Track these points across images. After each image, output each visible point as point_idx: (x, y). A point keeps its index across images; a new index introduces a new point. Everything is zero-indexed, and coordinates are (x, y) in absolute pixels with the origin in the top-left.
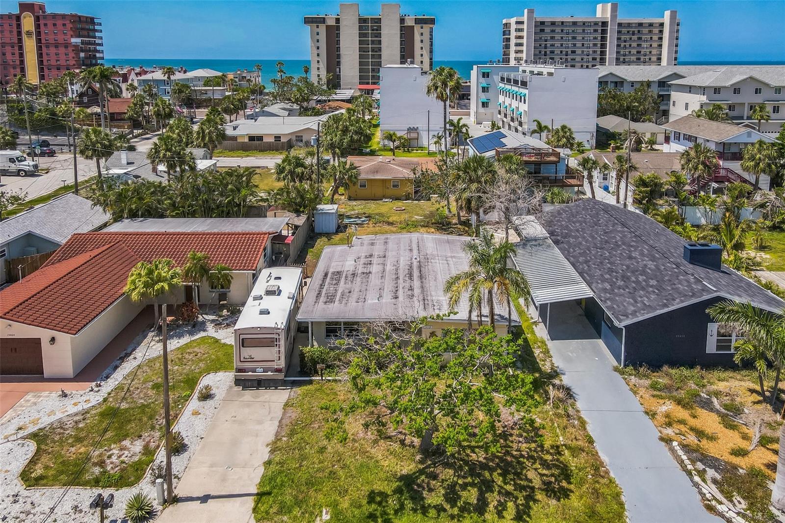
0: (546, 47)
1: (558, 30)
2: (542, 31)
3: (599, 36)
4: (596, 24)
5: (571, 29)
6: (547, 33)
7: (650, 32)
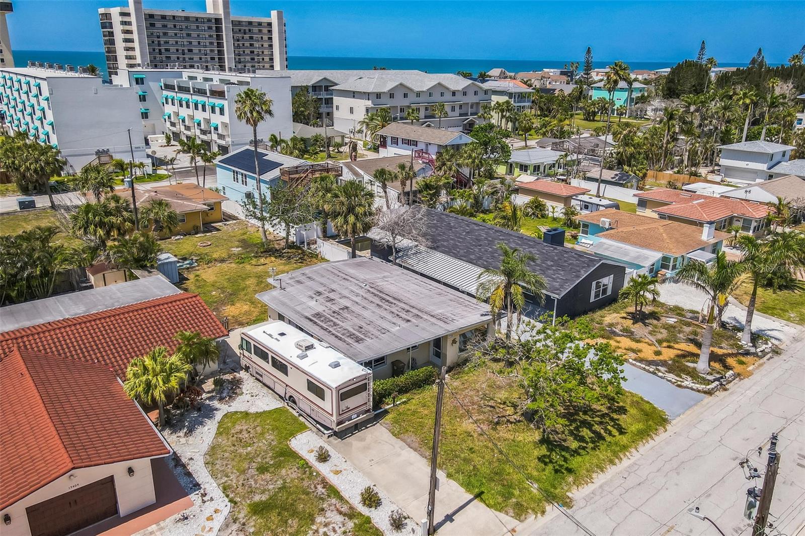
0: (159, 45)
1: (170, 25)
2: (153, 25)
3: (214, 34)
4: (209, 20)
5: (184, 25)
6: (158, 29)
7: (260, 31)
